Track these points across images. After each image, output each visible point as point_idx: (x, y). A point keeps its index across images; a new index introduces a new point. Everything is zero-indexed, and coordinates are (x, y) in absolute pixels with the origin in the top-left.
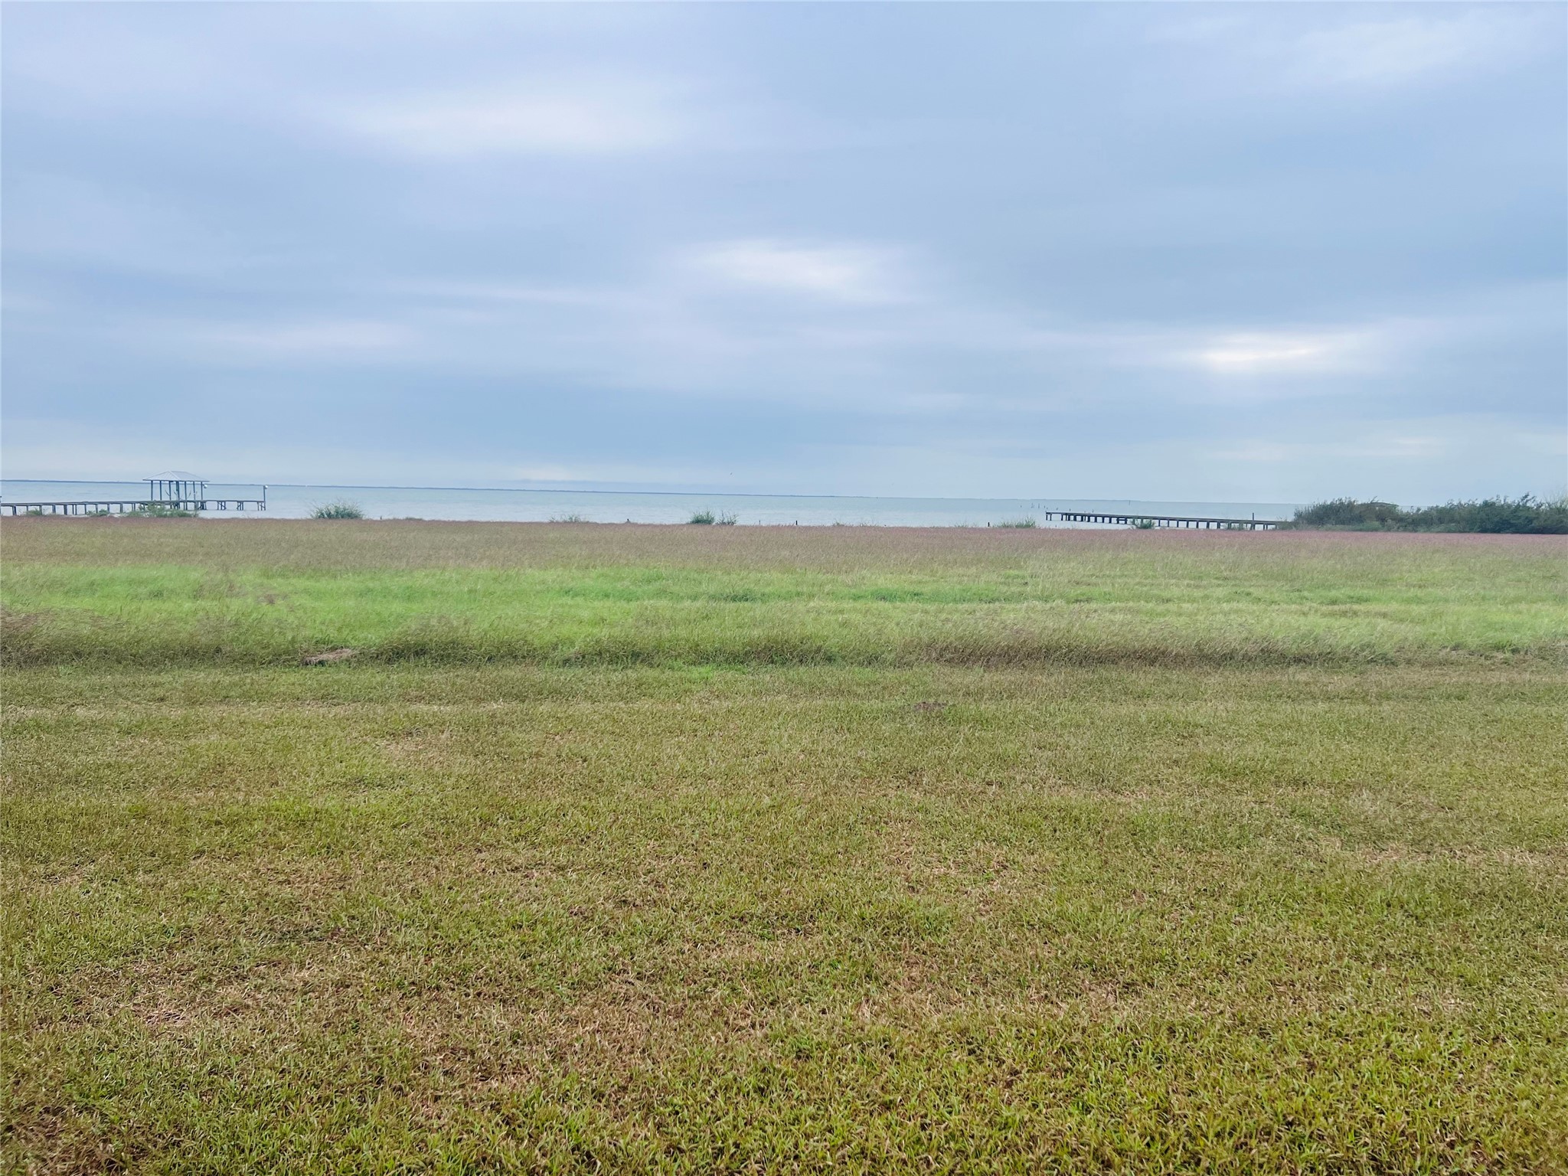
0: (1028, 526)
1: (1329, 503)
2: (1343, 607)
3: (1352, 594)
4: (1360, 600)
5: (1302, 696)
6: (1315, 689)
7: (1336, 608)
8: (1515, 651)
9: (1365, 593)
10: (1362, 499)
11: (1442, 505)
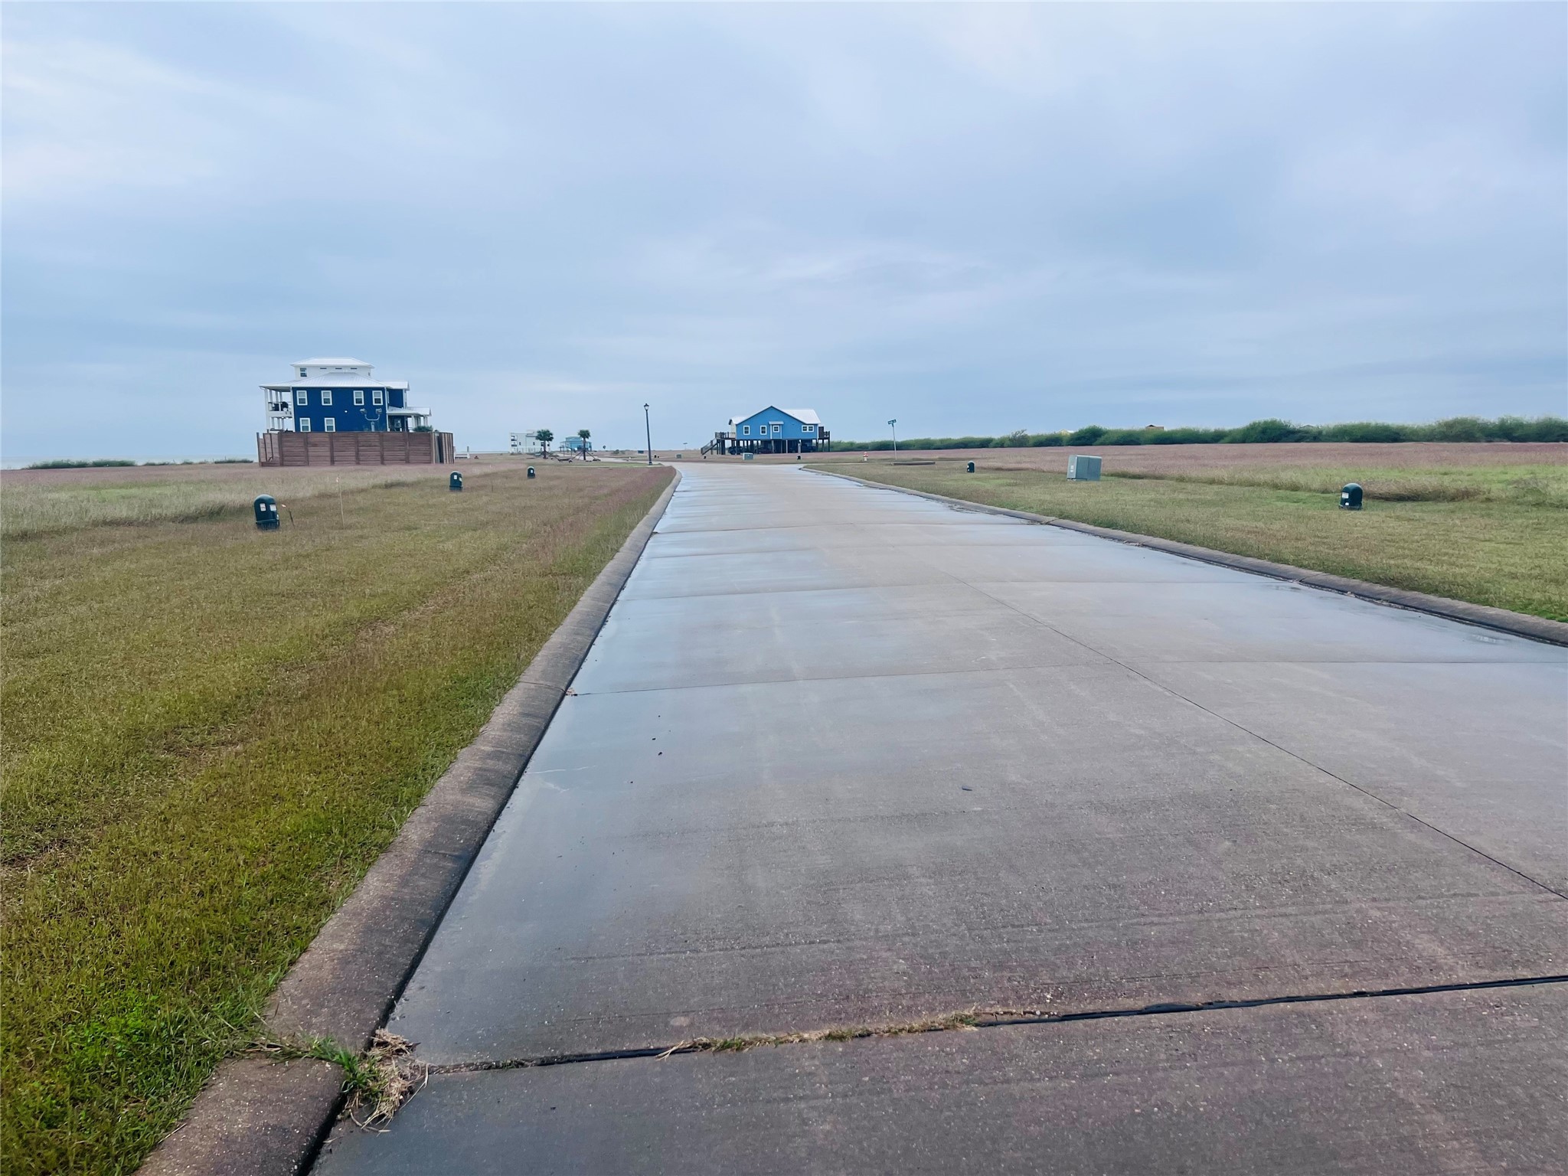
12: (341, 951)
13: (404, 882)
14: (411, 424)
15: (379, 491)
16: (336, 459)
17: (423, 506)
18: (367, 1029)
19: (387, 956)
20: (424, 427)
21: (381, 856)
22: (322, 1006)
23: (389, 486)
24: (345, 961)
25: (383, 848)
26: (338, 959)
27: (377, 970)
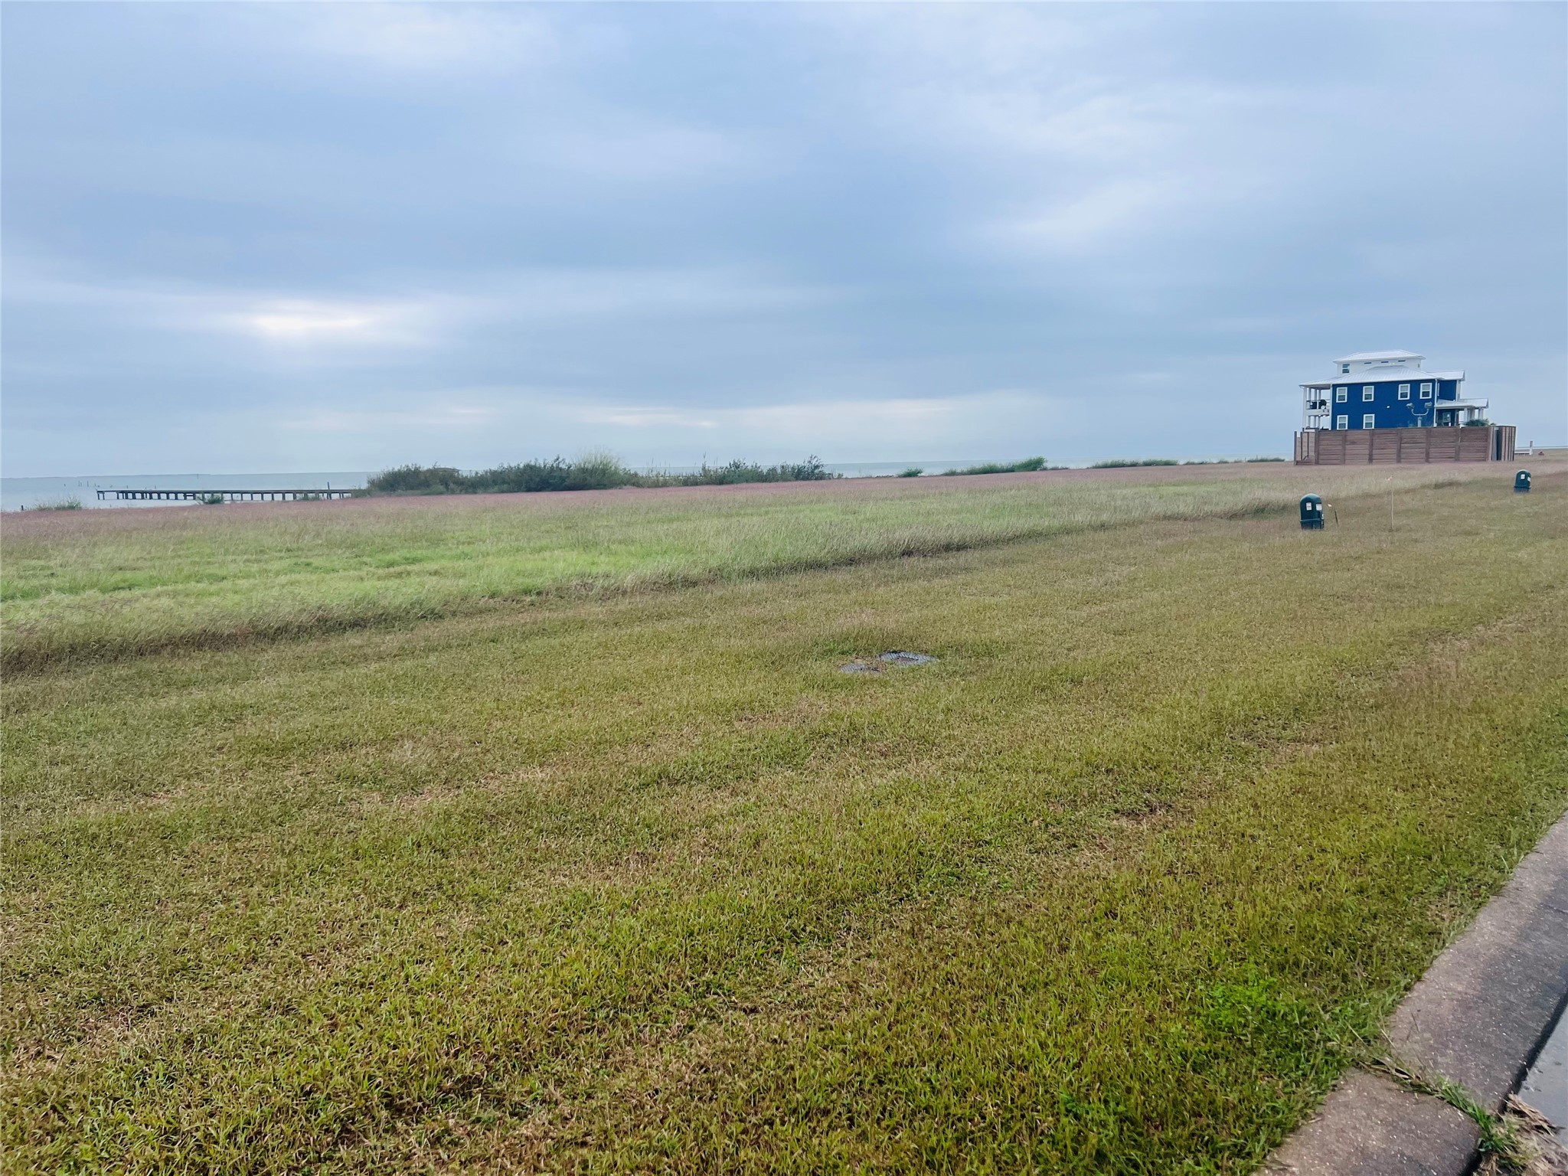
0: (71, 508)
1: (396, 470)
2: (397, 569)
3: (408, 556)
4: (414, 561)
5: (356, 660)
6: (368, 651)
7: (391, 570)
8: (539, 594)
9: (419, 553)
10: (426, 465)
11: (495, 467)
12: (1460, 993)
13: (1524, 935)
14: (1463, 417)
15: (1430, 492)
16: (1375, 457)
17: (1483, 509)
18: (1501, 1089)
19: (1514, 1014)
20: (1478, 421)
21: (1492, 898)
22: (1447, 1047)
23: (1438, 486)
24: (1465, 1005)
25: (1496, 889)
26: (1458, 1000)
27: (1504, 1026)
